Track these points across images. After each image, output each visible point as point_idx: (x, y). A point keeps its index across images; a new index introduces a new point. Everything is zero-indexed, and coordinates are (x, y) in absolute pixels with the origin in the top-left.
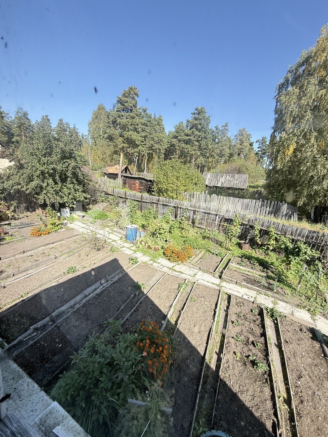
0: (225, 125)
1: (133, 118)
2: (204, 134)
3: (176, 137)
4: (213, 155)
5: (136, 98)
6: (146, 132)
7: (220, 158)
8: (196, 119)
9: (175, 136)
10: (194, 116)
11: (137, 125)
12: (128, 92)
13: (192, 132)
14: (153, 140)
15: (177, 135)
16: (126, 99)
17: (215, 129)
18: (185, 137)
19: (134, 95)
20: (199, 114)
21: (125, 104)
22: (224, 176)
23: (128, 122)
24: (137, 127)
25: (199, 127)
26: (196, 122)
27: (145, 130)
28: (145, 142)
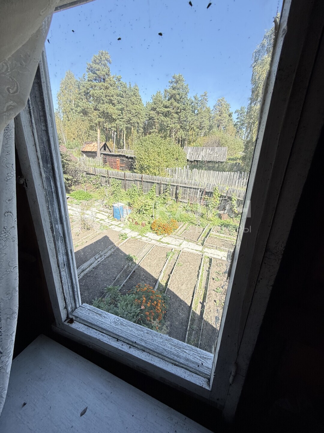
0: (204, 94)
1: (107, 88)
2: (183, 106)
3: (154, 109)
4: (193, 128)
5: (108, 64)
6: (123, 104)
7: (200, 131)
8: (173, 89)
9: (153, 107)
10: (171, 85)
11: (112, 96)
12: (99, 58)
13: (171, 103)
14: (130, 113)
15: (155, 106)
16: (97, 66)
17: (194, 99)
18: (164, 108)
19: (106, 61)
20: (177, 82)
21: (97, 72)
22: (204, 150)
23: (102, 93)
24: (112, 98)
25: (178, 97)
26: (174, 92)
27: (120, 102)
28: (123, 115)
